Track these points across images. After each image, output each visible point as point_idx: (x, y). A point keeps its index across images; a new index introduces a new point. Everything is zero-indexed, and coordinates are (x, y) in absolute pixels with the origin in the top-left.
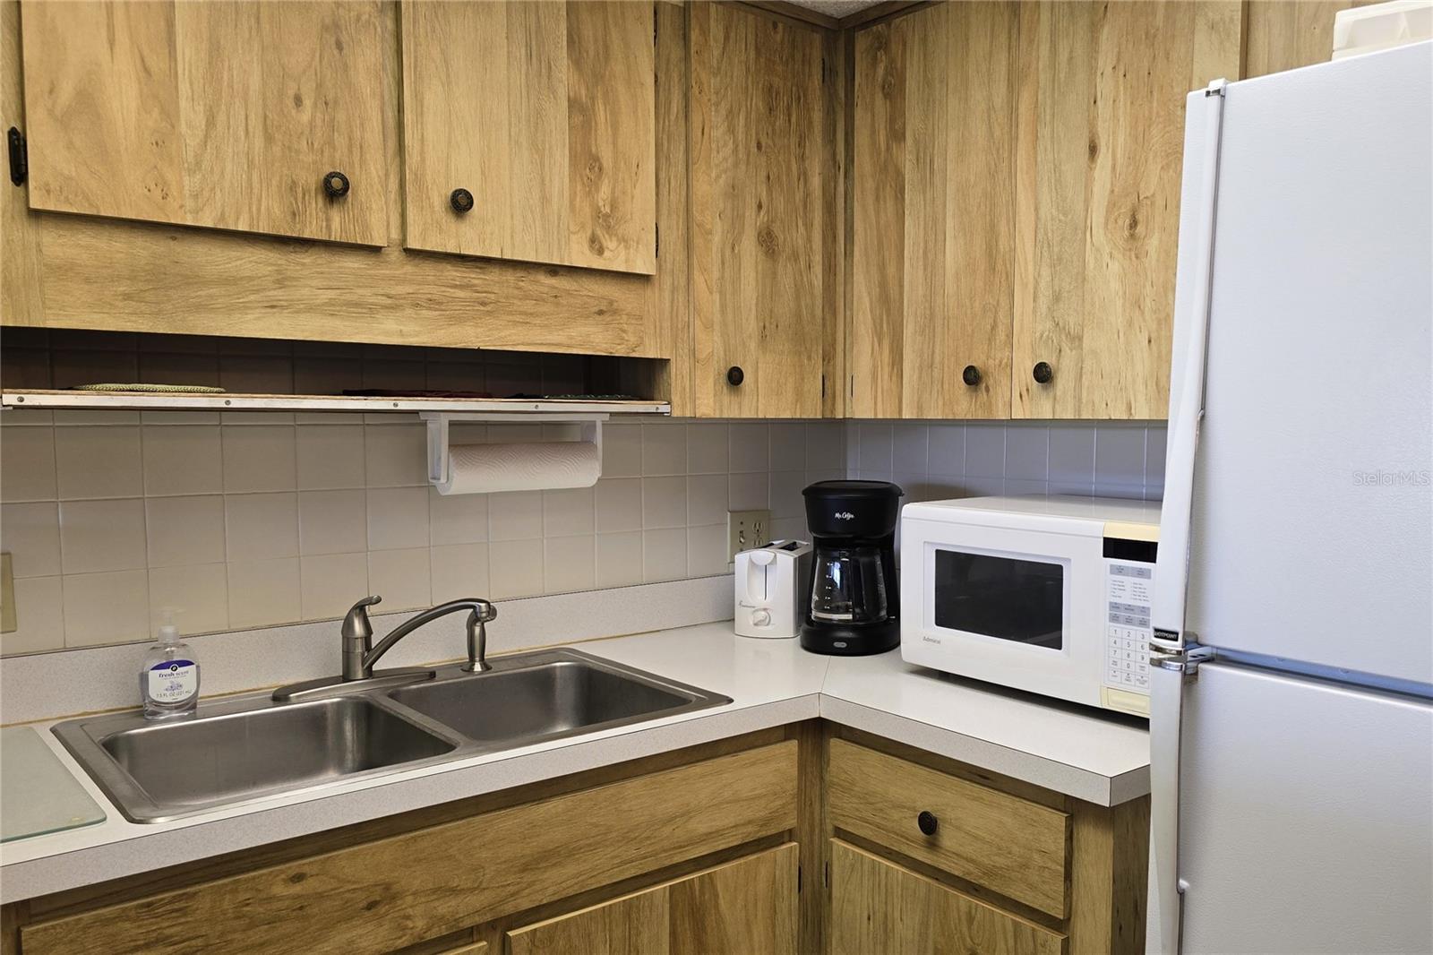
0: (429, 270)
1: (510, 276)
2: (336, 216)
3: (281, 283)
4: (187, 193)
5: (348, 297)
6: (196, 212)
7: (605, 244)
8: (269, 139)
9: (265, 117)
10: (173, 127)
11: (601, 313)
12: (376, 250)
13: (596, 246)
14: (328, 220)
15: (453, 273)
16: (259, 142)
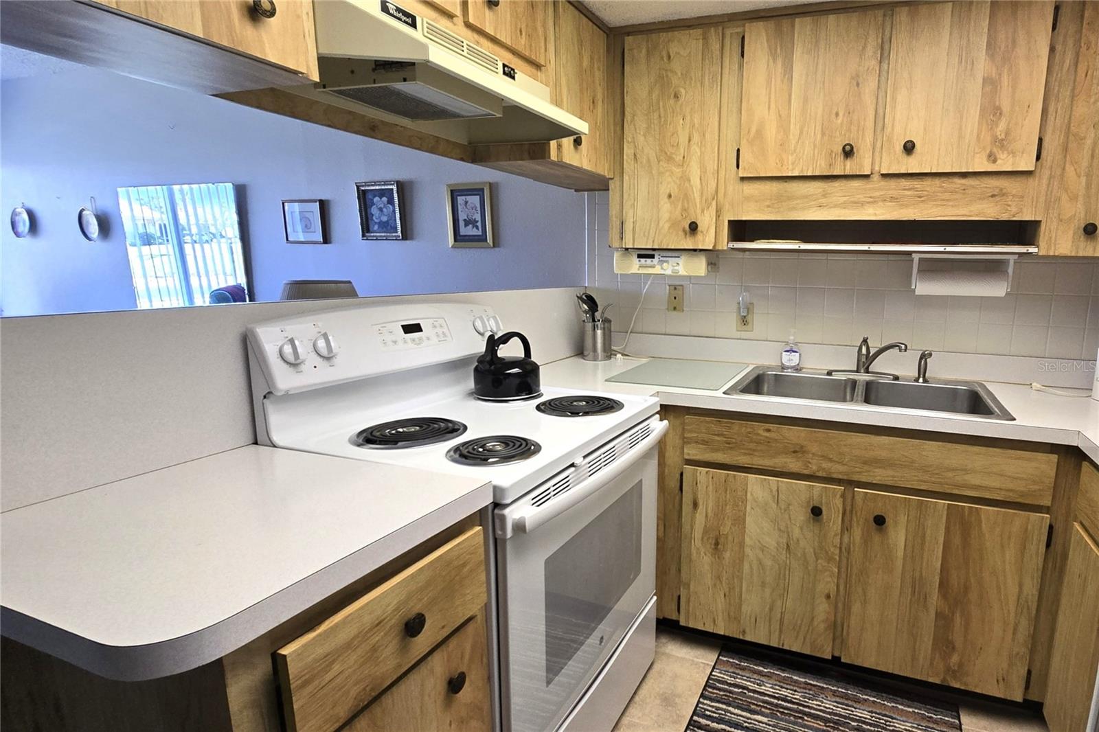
0: (893, 183)
1: (937, 181)
2: (848, 163)
3: (824, 196)
4: (790, 163)
5: (852, 199)
6: (793, 169)
7: (998, 157)
8: (823, 134)
9: (823, 124)
10: (787, 137)
11: (993, 196)
12: (867, 176)
13: (992, 158)
14: (845, 166)
15: (904, 183)
16: (819, 136)
